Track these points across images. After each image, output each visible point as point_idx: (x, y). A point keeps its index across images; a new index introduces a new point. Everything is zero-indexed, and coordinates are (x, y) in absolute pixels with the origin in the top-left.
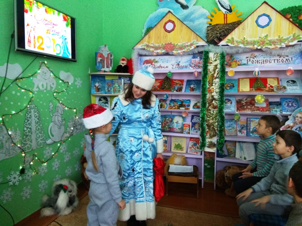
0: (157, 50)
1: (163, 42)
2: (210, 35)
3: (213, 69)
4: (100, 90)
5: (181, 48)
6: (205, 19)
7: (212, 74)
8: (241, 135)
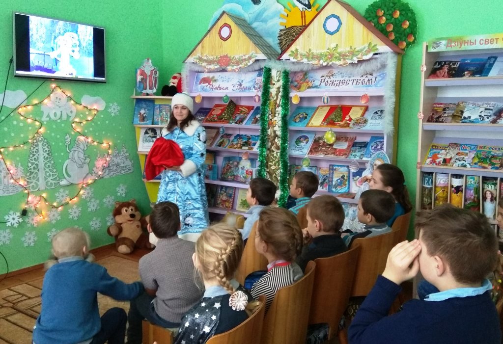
0: (210, 65)
1: (219, 54)
2: (284, 43)
3: (275, 93)
4: (146, 119)
5: (238, 63)
6: (280, 18)
7: (275, 100)
8: (322, 190)
